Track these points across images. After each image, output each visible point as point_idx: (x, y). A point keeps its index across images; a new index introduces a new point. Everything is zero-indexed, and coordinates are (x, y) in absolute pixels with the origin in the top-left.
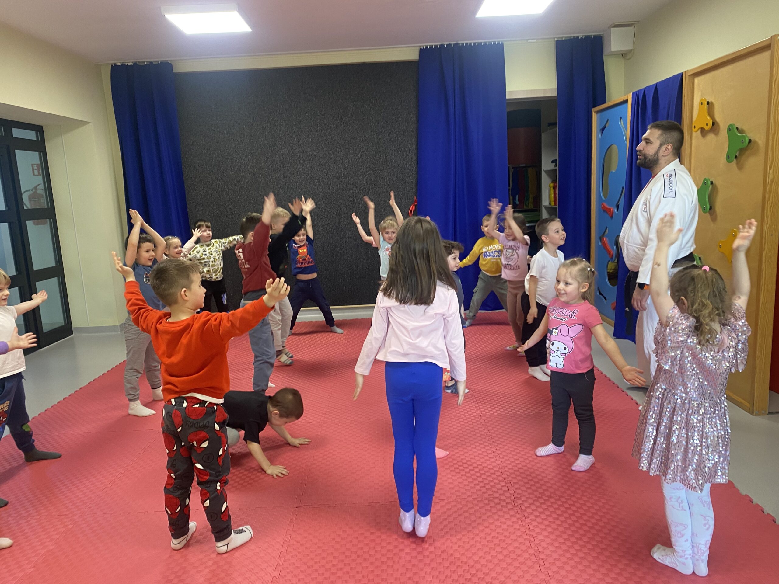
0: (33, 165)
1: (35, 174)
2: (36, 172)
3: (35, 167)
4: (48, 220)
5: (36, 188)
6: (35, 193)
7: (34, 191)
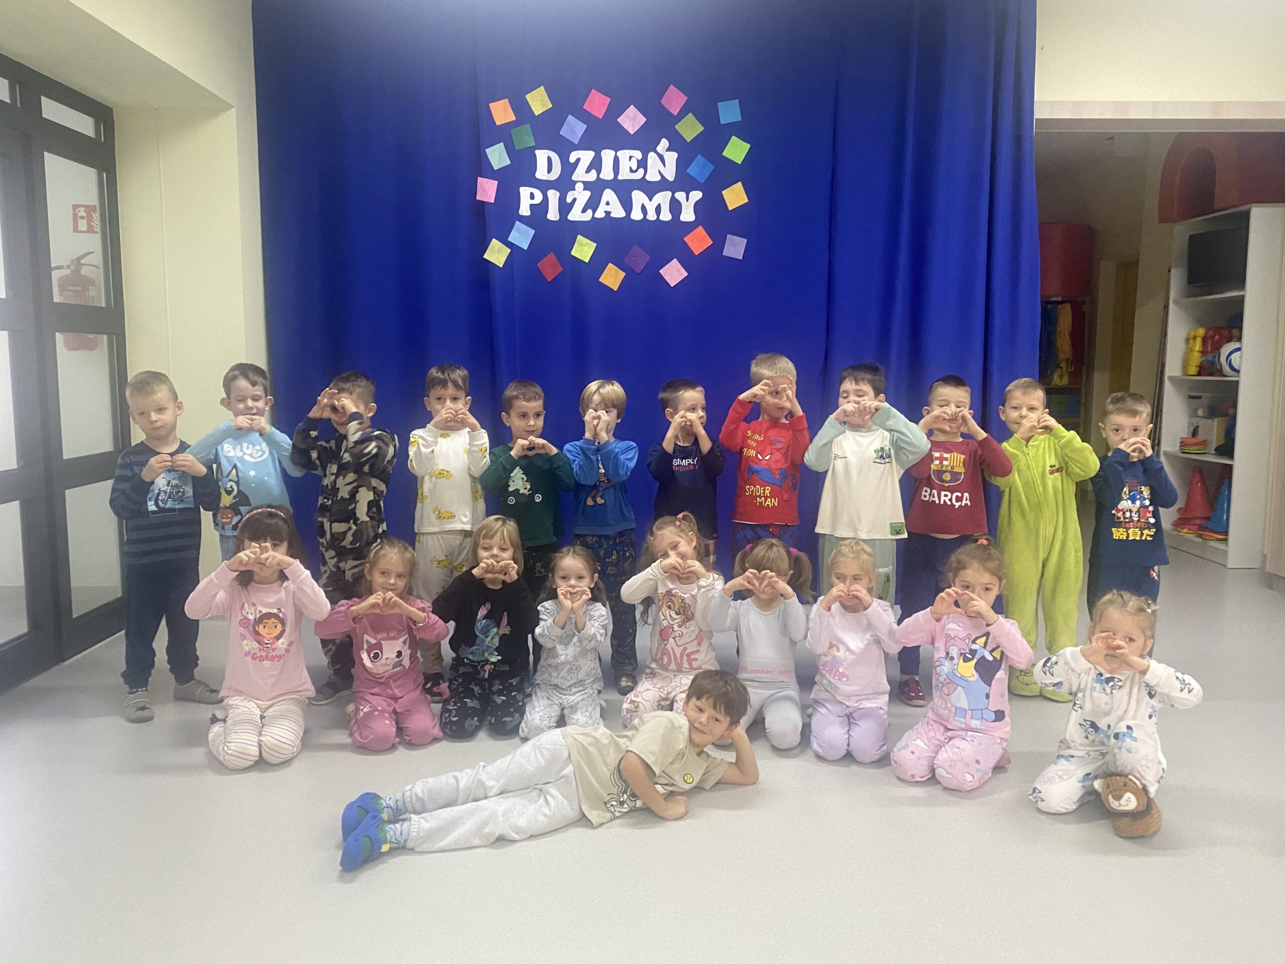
0: (75, 207)
1: (80, 229)
2: (83, 225)
3: (82, 212)
4: (105, 336)
5: (78, 262)
6: (77, 272)
7: (73, 268)
